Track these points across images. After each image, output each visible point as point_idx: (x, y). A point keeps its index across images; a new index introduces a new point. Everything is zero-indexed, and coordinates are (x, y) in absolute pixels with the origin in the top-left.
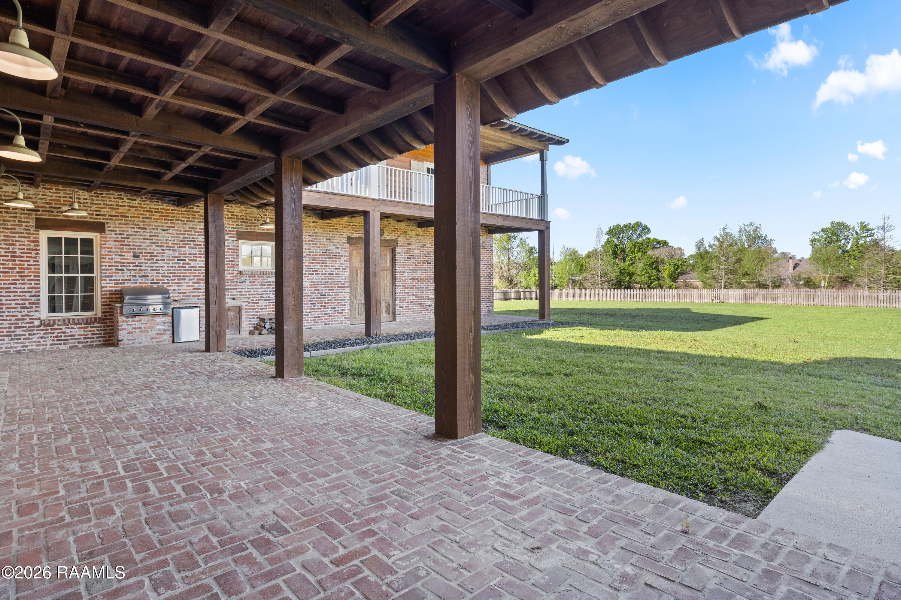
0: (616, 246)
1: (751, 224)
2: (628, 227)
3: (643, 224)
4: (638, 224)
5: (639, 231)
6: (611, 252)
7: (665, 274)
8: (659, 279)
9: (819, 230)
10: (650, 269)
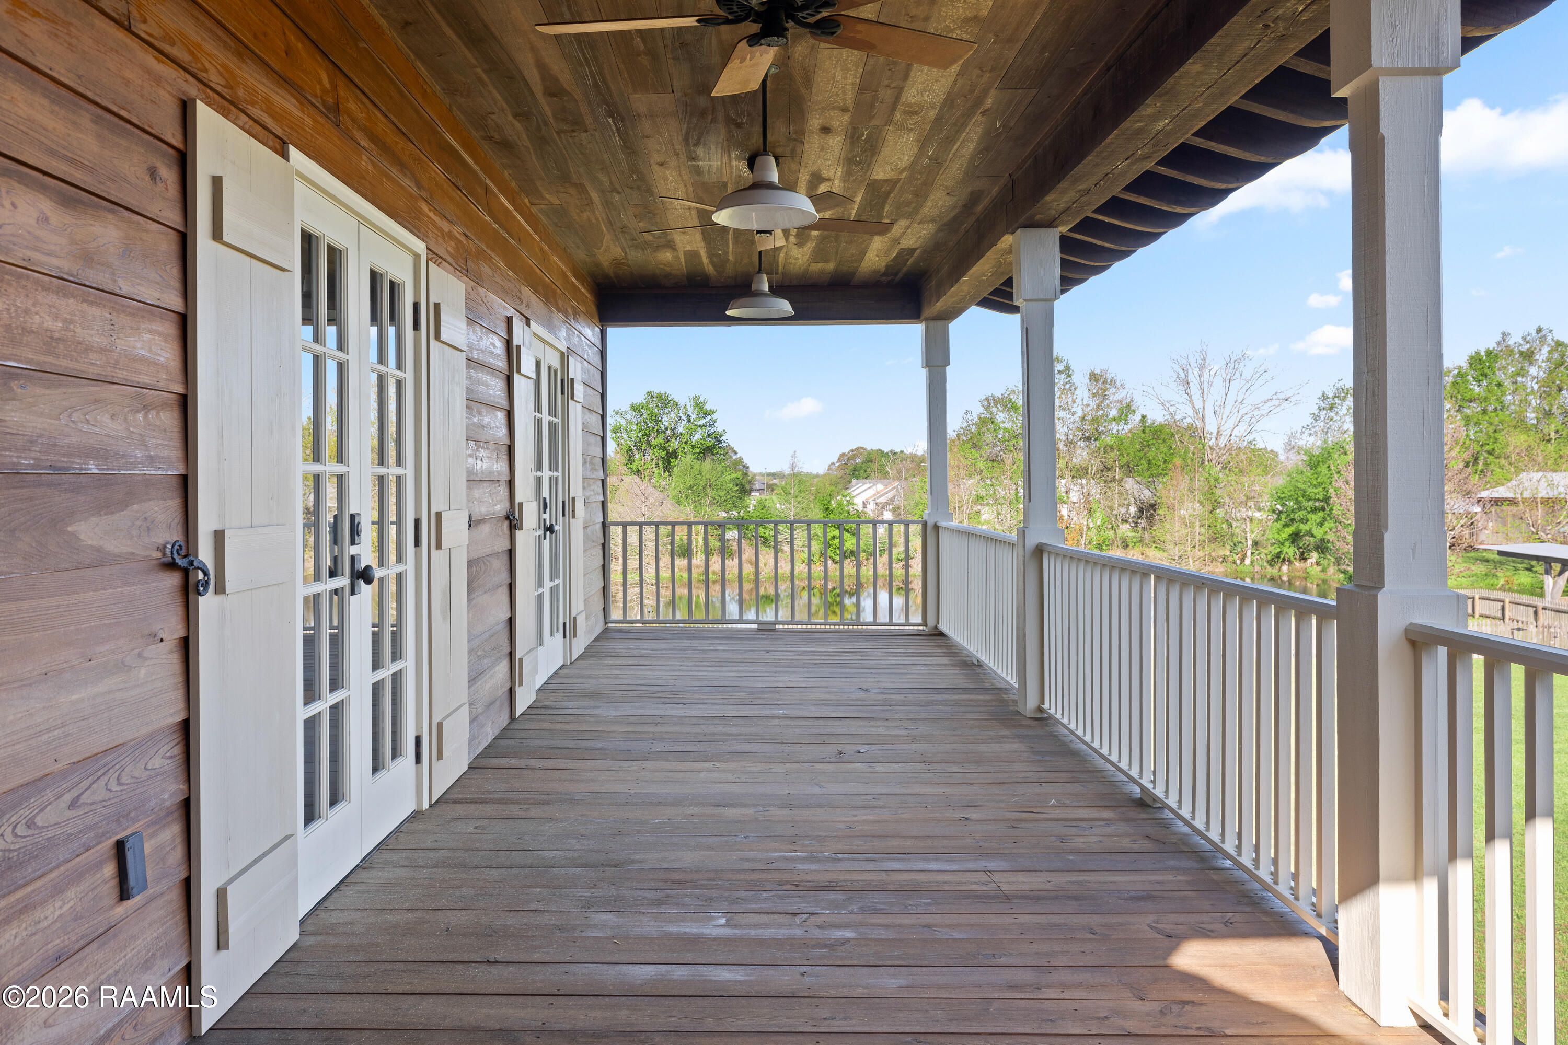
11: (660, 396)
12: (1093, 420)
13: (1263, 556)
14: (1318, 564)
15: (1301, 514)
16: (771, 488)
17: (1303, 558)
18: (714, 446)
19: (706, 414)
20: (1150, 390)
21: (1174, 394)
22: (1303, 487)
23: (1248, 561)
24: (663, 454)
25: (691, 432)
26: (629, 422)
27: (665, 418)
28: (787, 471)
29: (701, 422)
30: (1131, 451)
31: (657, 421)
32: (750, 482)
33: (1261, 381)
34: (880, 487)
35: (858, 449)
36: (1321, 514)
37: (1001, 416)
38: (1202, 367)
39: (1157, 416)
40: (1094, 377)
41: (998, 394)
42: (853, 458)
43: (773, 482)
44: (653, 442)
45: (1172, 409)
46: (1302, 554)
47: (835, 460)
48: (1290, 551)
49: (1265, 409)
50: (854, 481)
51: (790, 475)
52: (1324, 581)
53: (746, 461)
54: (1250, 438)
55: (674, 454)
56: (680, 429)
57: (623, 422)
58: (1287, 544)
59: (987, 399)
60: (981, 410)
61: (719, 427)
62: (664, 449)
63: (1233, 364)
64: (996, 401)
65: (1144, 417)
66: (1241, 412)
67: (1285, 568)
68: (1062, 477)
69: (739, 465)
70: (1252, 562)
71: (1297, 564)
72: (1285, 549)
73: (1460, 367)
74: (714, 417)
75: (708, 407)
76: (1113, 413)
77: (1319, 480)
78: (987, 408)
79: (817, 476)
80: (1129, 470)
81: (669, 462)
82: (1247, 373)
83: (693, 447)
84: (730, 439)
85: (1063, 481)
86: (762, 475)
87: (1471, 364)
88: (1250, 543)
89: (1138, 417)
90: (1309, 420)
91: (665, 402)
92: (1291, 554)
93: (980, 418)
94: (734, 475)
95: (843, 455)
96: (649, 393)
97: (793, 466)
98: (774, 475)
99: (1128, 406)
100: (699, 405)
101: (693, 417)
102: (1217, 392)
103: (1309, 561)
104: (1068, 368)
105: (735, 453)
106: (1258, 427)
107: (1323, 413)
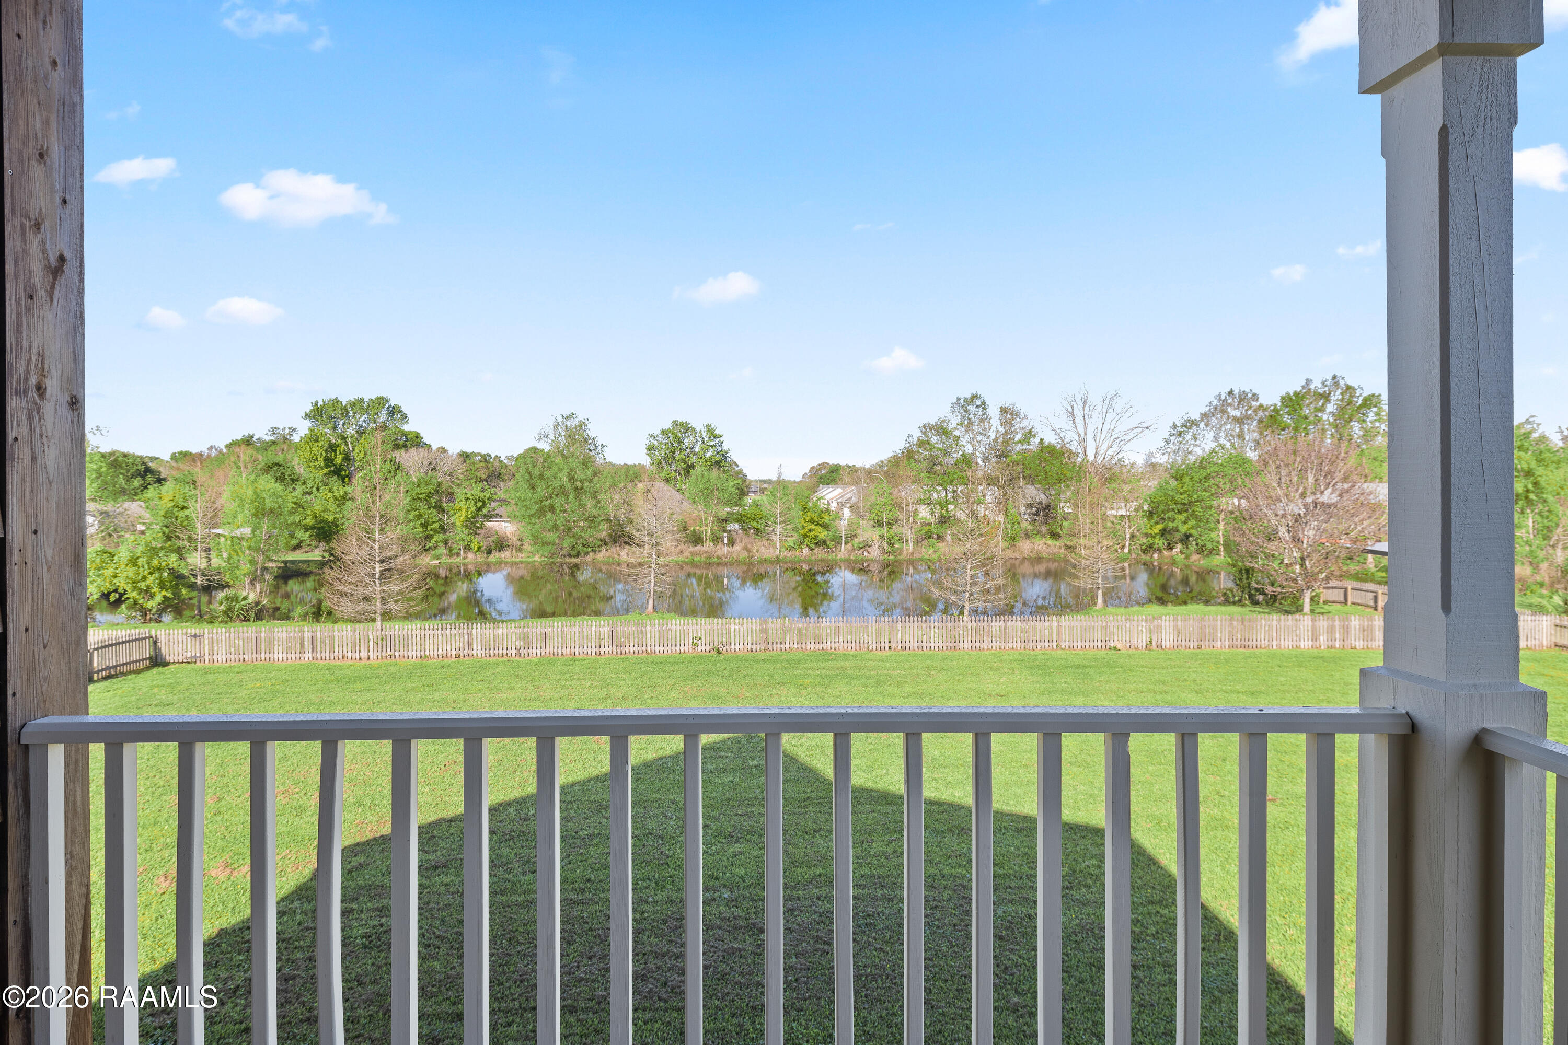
0: (332, 448)
1: (571, 416)
2: (357, 404)
3: (392, 403)
4: (381, 402)
5: (383, 416)
6: (321, 462)
7: (458, 519)
8: (443, 529)
9: (657, 432)
10: (424, 508)
11: (682, 424)
12: (1003, 442)
13: (1138, 546)
14: (1181, 552)
15: (1171, 514)
16: (762, 491)
17: (1170, 548)
18: (721, 461)
19: (716, 437)
20: (1046, 420)
21: (1063, 423)
22: (1171, 494)
23: (1126, 550)
24: (684, 466)
25: (705, 450)
26: (660, 443)
27: (686, 440)
28: (774, 478)
29: (712, 443)
30: (1032, 465)
31: (680, 442)
32: (748, 487)
33: (1128, 414)
34: (839, 490)
35: (823, 464)
36: (1185, 514)
37: (934, 439)
38: (1085, 403)
39: (1051, 439)
40: (1004, 410)
41: (933, 422)
42: (820, 469)
43: (763, 486)
44: (677, 457)
45: (1062, 435)
46: (1169, 544)
47: (807, 471)
48: (1160, 542)
49: (1132, 435)
50: (821, 486)
51: (776, 482)
52: (1187, 566)
53: (744, 472)
54: (1120, 456)
55: (692, 466)
56: (697, 449)
57: (655, 443)
58: (1158, 537)
59: (924, 426)
60: (920, 434)
61: (725, 446)
62: (685, 462)
63: (1109, 400)
64: (931, 427)
65: (1042, 440)
66: (1113, 437)
67: (1156, 556)
68: (981, 485)
69: (741, 475)
70: (1130, 551)
71: (1166, 553)
72: (1157, 541)
73: (1276, 405)
74: (722, 439)
75: (717, 432)
76: (1018, 437)
77: (1184, 488)
78: (924, 433)
79: (795, 482)
80: (1030, 479)
81: (689, 472)
82: (1118, 410)
83: (706, 461)
84: (733, 456)
85: (980, 488)
86: (756, 481)
87: (1282, 402)
88: (1128, 536)
89: (1037, 440)
90: (1163, 444)
91: (685, 428)
92: (1161, 545)
93: (919, 440)
94: (735, 482)
95: (813, 468)
96: (674, 422)
97: (779, 475)
98: (764, 481)
99: (1030, 432)
100: (710, 430)
101: (706, 439)
102: (1094, 422)
103: (1174, 550)
104: (984, 403)
105: (738, 466)
106: (1125, 448)
107: (1173, 438)
